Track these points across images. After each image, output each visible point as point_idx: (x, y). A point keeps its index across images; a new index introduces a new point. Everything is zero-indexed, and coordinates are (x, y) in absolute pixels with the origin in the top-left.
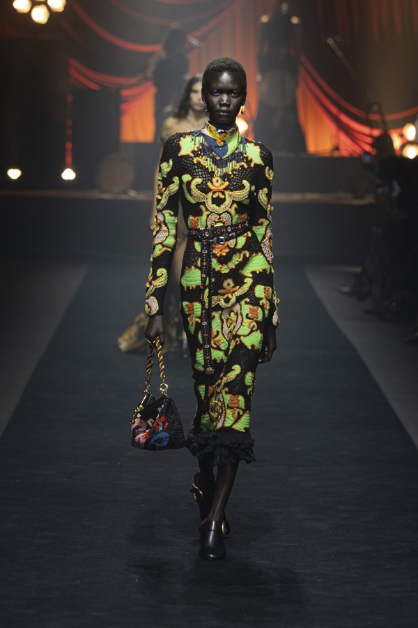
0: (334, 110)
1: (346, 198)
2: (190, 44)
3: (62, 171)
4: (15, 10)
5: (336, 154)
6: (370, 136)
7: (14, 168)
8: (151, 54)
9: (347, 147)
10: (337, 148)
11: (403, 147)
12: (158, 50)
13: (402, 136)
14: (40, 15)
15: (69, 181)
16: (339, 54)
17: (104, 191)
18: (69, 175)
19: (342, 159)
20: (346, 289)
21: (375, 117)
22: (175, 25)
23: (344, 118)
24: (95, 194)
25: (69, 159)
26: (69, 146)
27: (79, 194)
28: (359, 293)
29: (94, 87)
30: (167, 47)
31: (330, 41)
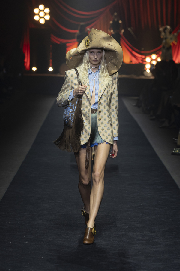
0: (130, 50)
1: (134, 77)
2: (87, 30)
3: (49, 68)
4: (34, 20)
5: (131, 63)
6: (142, 58)
7: (34, 67)
8: (75, 33)
9: (135, 61)
10: (131, 61)
11: (151, 61)
12: (78, 32)
13: (151, 58)
14: (42, 21)
15: (51, 72)
16: (132, 33)
17: (61, 74)
18: (51, 69)
19: (133, 65)
20: (134, 104)
21: (143, 52)
22: (82, 24)
23: (134, 53)
24: (59, 75)
25: (51, 64)
26: (51, 61)
27: (54, 75)
28: (138, 106)
29: (58, 43)
30: (80, 31)
31: (130, 29)
